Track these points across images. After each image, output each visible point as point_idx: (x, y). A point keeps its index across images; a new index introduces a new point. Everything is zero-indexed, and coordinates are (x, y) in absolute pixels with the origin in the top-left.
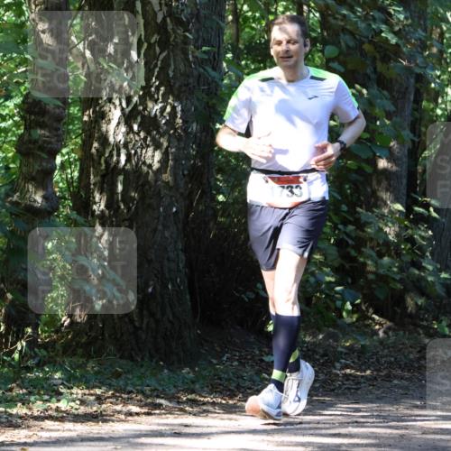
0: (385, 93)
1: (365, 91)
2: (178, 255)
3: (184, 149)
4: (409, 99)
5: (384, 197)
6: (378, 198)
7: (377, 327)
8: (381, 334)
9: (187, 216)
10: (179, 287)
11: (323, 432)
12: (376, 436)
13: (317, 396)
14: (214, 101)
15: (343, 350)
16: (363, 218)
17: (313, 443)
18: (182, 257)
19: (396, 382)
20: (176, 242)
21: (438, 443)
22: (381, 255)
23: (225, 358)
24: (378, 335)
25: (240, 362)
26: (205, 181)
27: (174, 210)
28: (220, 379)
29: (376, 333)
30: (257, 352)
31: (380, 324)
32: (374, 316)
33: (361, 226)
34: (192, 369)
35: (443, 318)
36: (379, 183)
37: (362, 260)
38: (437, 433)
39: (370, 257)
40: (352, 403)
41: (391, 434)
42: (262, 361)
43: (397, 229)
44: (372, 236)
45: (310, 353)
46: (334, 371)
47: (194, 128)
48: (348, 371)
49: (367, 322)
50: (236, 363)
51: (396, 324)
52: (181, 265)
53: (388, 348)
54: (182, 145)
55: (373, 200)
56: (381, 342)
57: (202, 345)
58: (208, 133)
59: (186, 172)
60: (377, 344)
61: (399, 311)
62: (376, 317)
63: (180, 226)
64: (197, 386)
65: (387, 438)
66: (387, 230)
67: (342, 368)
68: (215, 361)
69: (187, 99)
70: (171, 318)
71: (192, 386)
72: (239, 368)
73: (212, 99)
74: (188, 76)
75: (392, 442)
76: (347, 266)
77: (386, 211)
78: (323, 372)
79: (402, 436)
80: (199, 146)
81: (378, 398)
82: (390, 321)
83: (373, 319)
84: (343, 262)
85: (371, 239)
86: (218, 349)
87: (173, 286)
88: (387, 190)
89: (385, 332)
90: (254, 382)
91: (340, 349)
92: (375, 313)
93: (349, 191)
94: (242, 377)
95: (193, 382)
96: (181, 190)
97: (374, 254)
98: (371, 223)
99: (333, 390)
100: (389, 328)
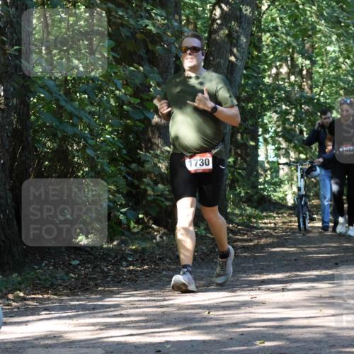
0: (155, 69)
1: (141, 68)
2: (6, 193)
3: (7, 118)
4: (171, 73)
5: (157, 142)
6: (153, 144)
7: (156, 233)
8: (158, 238)
9: (12, 165)
10: (8, 216)
11: (109, 314)
12: (145, 314)
13: (109, 287)
14: (28, 83)
15: (129, 252)
16: (143, 158)
17: (100, 323)
18: (10, 195)
19: (164, 273)
20: (5, 184)
21: (187, 316)
22: (156, 183)
23: (44, 265)
24: (156, 239)
25: (54, 266)
26: (24, 139)
27: (2, 161)
28: (40, 280)
29: (154, 238)
30: (67, 258)
31: (158, 231)
32: (153, 226)
33: (141, 163)
34: (20, 274)
35: (201, 224)
36: (153, 132)
37: (143, 187)
38: (188, 309)
39: (148, 185)
40: (133, 291)
41: (157, 311)
42: (70, 264)
43: (167, 164)
44: (150, 170)
45: (105, 256)
46: (121, 268)
47: (15, 102)
48: (131, 268)
49: (148, 231)
50: (51, 268)
51: (169, 230)
52: (9, 201)
53: (163, 248)
54: (5, 115)
55: (149, 145)
56: (158, 244)
57: (27, 256)
58: (25, 105)
59: (9, 134)
60: (155, 245)
61: (170, 221)
62: (155, 227)
63: (7, 172)
64: (23, 286)
65: (153, 315)
66: (160, 165)
67: (127, 266)
68: (36, 267)
69: (7, 82)
70: (3, 238)
71: (19, 287)
72: (54, 270)
73: (26, 81)
74: (7, 66)
75: (155, 317)
76: (134, 192)
77: (158, 152)
78: (113, 270)
79: (163, 313)
80: (18, 115)
81: (151, 286)
82: (165, 228)
83: (153, 228)
84: (130, 189)
85: (149, 172)
86: (39, 258)
87: (4, 216)
88: (159, 137)
89: (160, 237)
90: (64, 280)
91: (127, 252)
92: (154, 224)
93: (132, 139)
94: (56, 277)
95: (20, 284)
96: (7, 147)
97: (151, 183)
98: (148, 161)
99: (119, 282)
100: (164, 234)
